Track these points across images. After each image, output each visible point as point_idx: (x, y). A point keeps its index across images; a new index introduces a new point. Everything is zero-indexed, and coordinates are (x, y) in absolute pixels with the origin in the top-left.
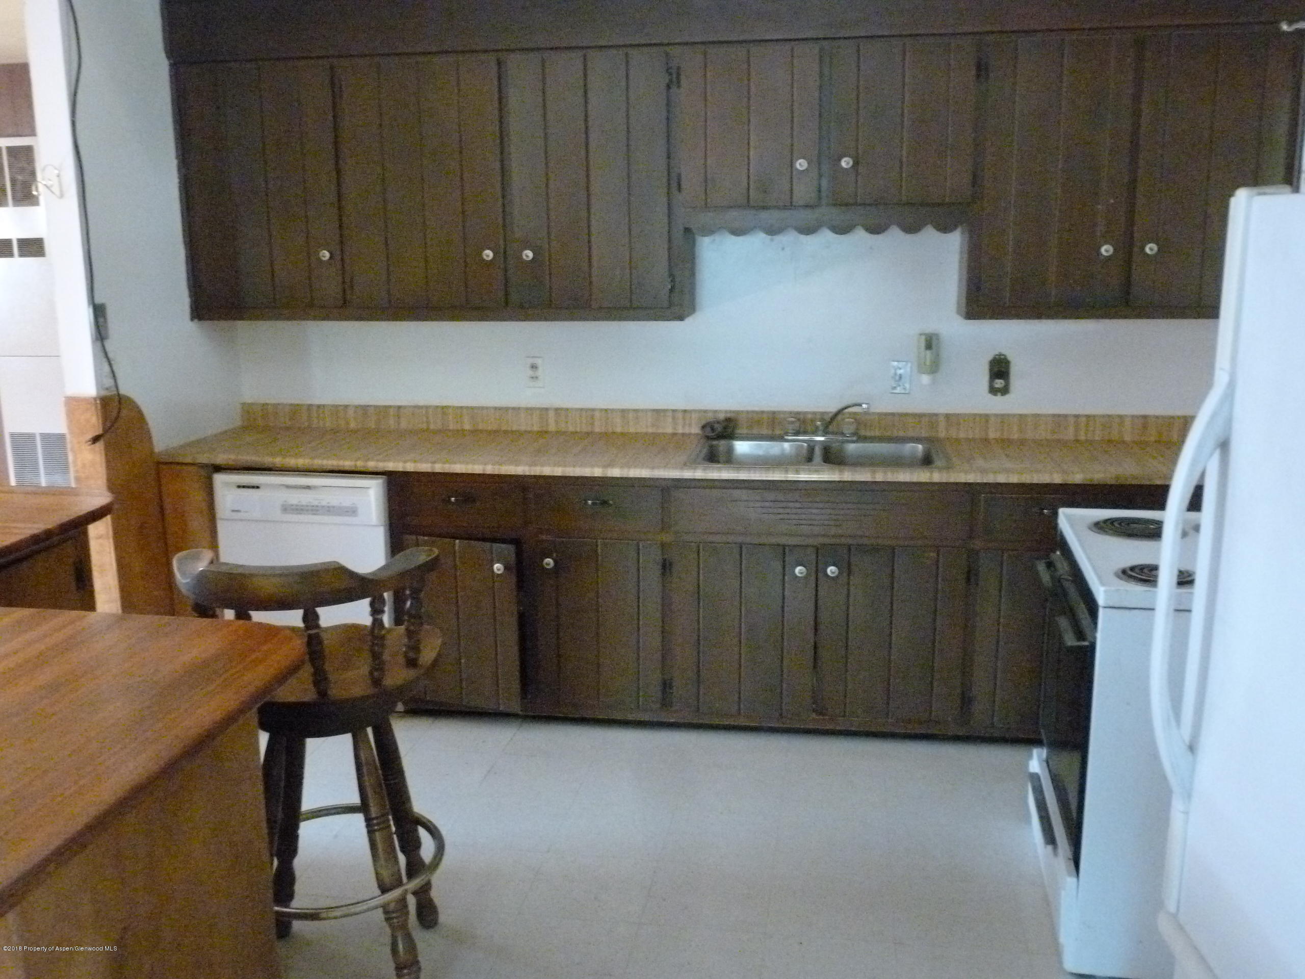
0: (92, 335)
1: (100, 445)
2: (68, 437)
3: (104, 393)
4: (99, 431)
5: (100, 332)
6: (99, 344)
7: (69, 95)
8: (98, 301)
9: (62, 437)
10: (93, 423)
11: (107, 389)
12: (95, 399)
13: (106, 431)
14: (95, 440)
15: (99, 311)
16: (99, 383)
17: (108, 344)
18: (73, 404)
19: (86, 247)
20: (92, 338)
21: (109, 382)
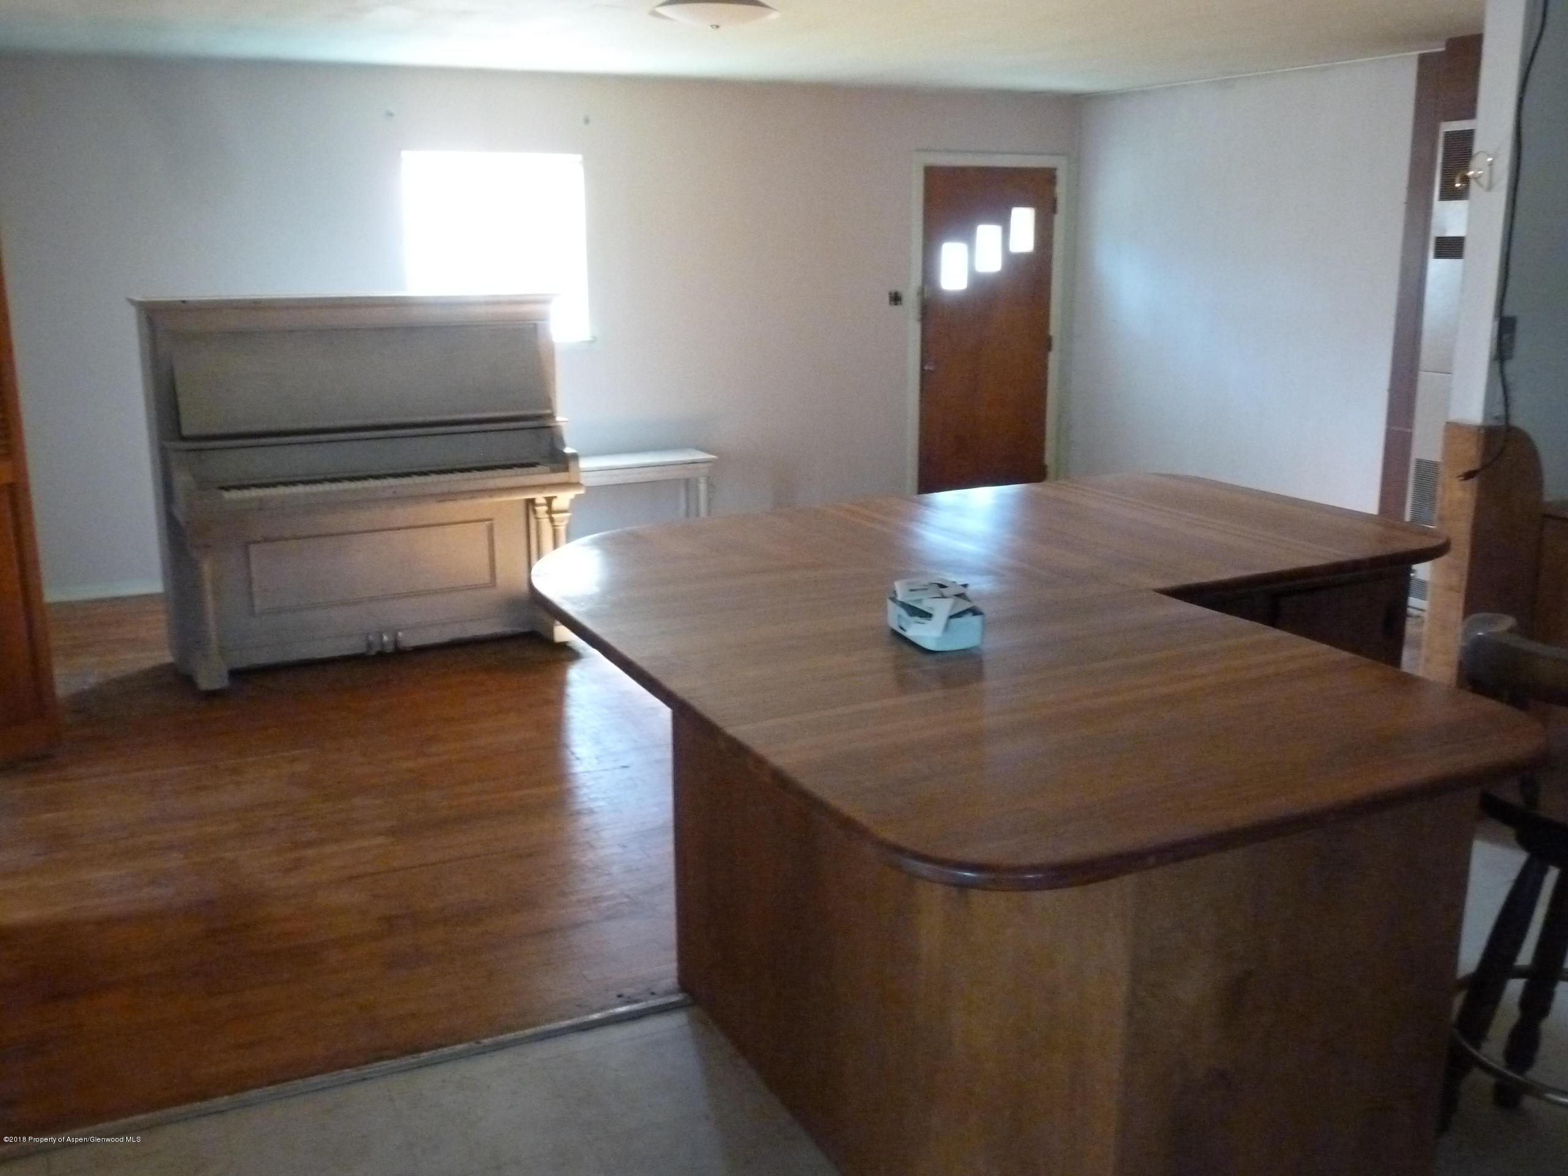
0: (1491, 353)
1: (1473, 483)
2: (1442, 469)
3: (1492, 422)
4: (1476, 466)
5: (1502, 352)
6: (1497, 365)
7: (1522, 63)
8: (1508, 311)
9: (1434, 465)
10: (1471, 455)
11: (1496, 418)
12: (1479, 428)
13: (1485, 466)
14: (1468, 476)
15: (1506, 327)
16: (1487, 413)
17: (1510, 367)
18: (1454, 430)
19: (1506, 249)
20: (1490, 357)
21: (1499, 410)
